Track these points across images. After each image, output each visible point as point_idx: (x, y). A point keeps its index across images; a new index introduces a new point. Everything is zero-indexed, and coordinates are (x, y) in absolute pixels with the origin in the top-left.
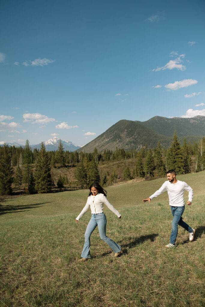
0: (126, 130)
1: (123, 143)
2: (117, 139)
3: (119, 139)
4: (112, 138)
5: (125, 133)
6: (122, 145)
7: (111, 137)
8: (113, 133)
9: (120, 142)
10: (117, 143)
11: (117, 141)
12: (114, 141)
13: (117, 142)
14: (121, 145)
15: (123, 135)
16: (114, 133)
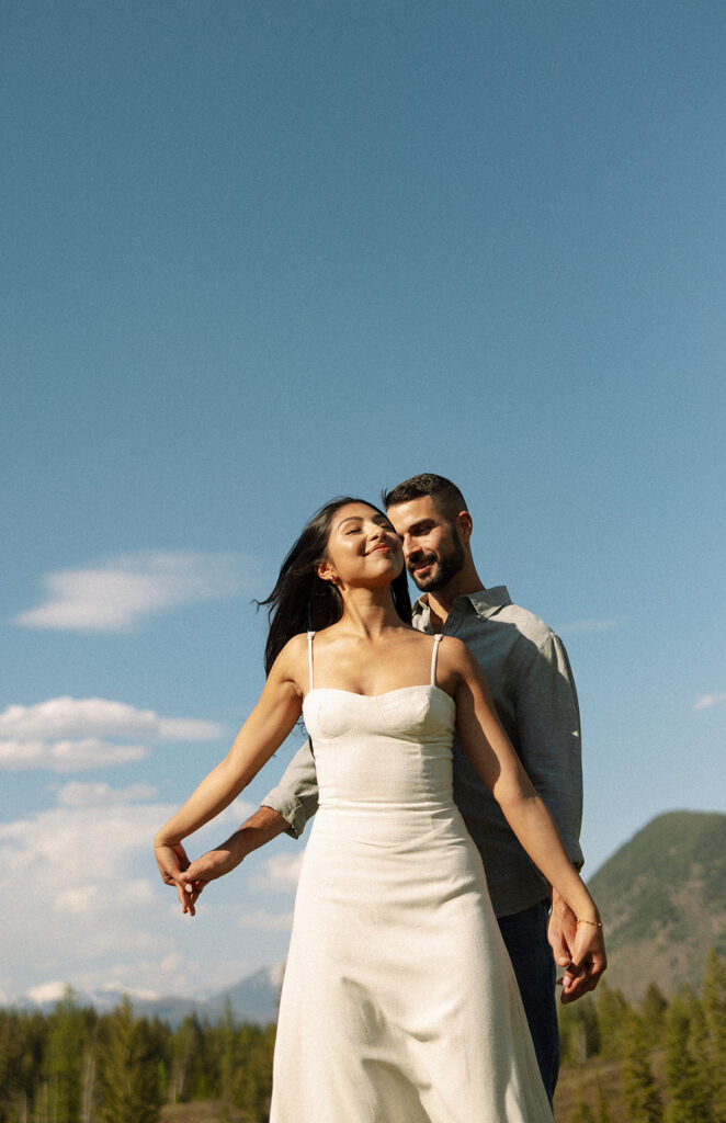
0: (697, 869)
1: (695, 946)
2: (657, 924)
3: (665, 924)
4: (625, 918)
5: (697, 884)
6: (689, 956)
7: (620, 912)
8: (628, 888)
9: (674, 938)
10: (661, 949)
11: (654, 936)
12: (640, 935)
13: (661, 940)
14: (682, 958)
15: (688, 895)
16: (636, 890)
